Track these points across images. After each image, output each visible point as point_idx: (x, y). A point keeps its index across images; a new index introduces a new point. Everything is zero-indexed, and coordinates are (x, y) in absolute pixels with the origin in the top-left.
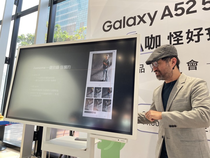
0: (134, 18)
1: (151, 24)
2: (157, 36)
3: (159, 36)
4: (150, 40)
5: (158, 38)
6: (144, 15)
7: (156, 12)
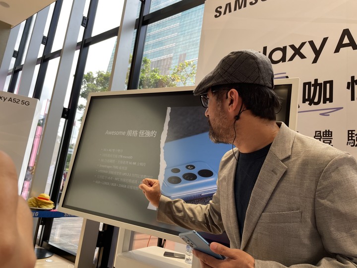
0: (284, 50)
1: (315, 61)
2: (326, 83)
3: (331, 82)
4: (312, 88)
5: (328, 85)
6: (303, 44)
7: (325, 40)
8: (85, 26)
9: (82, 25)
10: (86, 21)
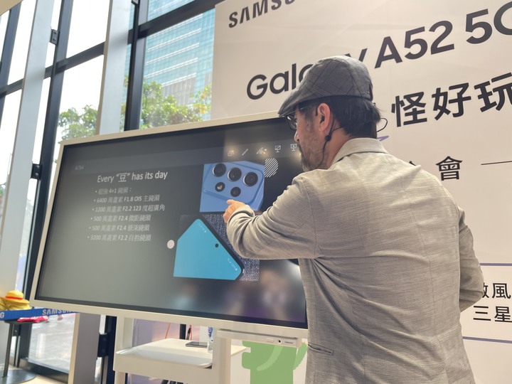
7: (364, 52)
8: (56, 42)
9: (51, 41)
10: (57, 36)
